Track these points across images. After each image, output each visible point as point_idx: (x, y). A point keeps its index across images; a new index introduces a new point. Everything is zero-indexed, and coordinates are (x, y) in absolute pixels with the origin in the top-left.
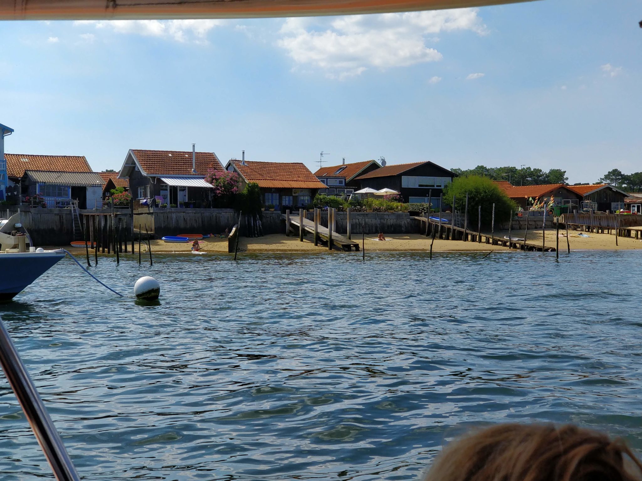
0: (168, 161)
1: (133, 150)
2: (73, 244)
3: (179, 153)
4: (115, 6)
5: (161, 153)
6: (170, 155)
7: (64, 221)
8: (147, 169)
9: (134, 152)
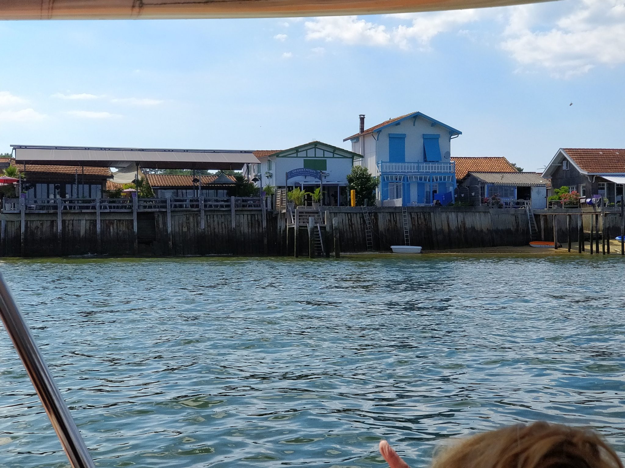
0: (601, 159)
1: (564, 149)
2: (532, 244)
3: (609, 151)
4: (142, 5)
5: (591, 151)
6: (601, 153)
7: (520, 222)
8: (584, 167)
9: (565, 151)
